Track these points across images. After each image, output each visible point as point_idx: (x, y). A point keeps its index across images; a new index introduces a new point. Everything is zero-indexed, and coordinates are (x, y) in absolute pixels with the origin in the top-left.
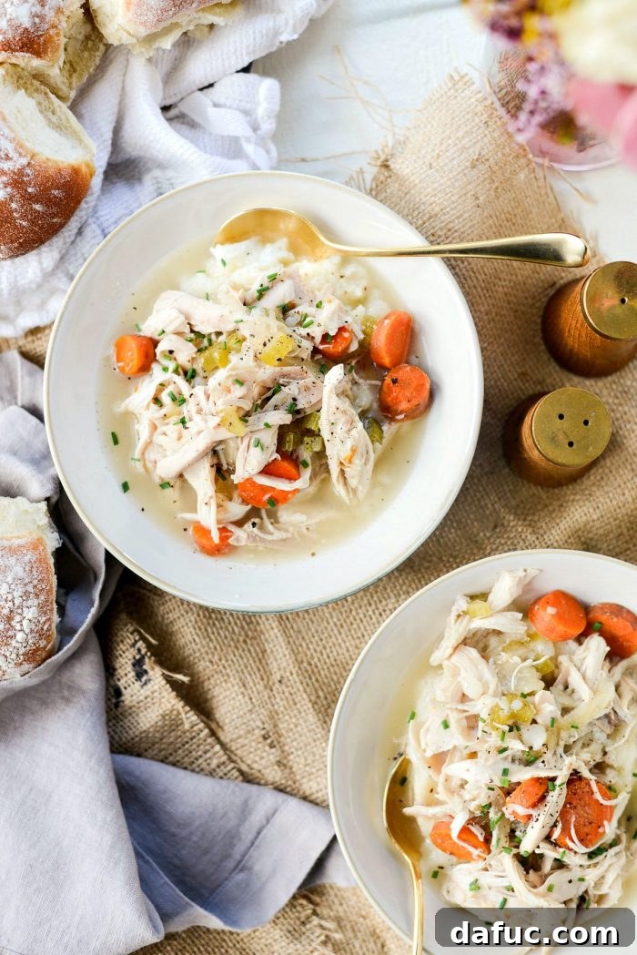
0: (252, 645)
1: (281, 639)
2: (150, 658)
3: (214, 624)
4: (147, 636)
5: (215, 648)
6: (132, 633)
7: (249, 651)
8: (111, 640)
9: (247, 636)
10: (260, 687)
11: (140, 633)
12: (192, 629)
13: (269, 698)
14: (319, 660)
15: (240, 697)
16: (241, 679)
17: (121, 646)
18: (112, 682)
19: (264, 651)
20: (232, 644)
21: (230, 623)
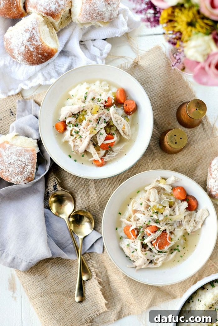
0: (86, 187)
1: (94, 187)
2: (58, 185)
3: (77, 180)
4: (58, 179)
5: (76, 186)
6: (54, 178)
7: (85, 188)
8: (48, 179)
9: (85, 185)
10: (86, 198)
11: (56, 178)
12: (71, 180)
13: (88, 202)
14: (103, 194)
15: (80, 200)
16: (81, 195)
17: (51, 181)
18: (46, 190)
19: (89, 190)
20: (81, 186)
21: (81, 180)
